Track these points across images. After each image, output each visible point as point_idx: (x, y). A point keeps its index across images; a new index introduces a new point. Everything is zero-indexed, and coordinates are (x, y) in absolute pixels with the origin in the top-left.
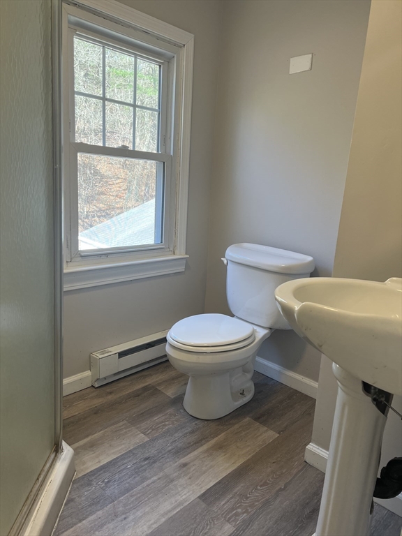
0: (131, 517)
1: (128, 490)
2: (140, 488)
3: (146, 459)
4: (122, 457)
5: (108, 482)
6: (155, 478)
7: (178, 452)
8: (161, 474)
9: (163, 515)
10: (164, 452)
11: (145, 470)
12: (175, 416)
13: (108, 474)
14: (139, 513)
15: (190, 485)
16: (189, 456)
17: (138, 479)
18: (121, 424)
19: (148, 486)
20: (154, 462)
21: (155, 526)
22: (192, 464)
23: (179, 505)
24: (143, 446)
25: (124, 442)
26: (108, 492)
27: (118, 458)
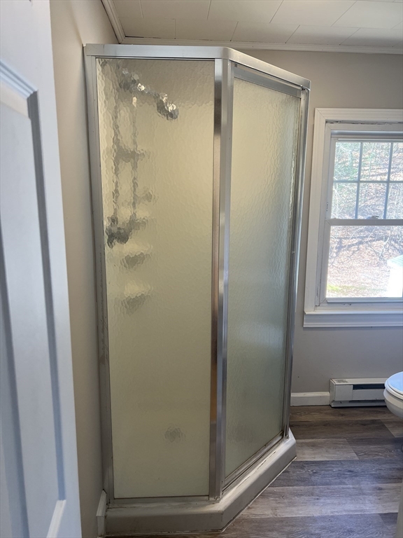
0: (322, 500)
1: (327, 484)
2: (336, 486)
3: (350, 471)
4: (332, 462)
5: (315, 473)
6: (351, 486)
7: (379, 478)
8: (357, 486)
9: (345, 511)
10: (366, 473)
11: (346, 478)
12: (391, 452)
13: (317, 468)
14: (328, 501)
15: (377, 503)
16: (387, 485)
17: (338, 481)
18: (341, 440)
19: (343, 488)
20: (356, 476)
21: (337, 514)
22: (386, 491)
23: (361, 511)
24: (352, 462)
25: (338, 453)
26: (313, 478)
27: (329, 461)
